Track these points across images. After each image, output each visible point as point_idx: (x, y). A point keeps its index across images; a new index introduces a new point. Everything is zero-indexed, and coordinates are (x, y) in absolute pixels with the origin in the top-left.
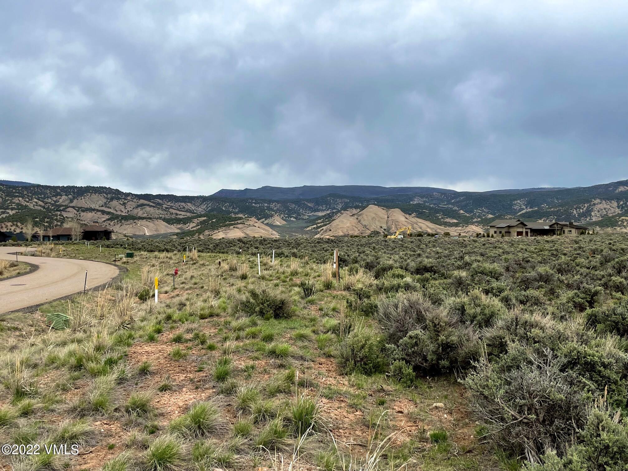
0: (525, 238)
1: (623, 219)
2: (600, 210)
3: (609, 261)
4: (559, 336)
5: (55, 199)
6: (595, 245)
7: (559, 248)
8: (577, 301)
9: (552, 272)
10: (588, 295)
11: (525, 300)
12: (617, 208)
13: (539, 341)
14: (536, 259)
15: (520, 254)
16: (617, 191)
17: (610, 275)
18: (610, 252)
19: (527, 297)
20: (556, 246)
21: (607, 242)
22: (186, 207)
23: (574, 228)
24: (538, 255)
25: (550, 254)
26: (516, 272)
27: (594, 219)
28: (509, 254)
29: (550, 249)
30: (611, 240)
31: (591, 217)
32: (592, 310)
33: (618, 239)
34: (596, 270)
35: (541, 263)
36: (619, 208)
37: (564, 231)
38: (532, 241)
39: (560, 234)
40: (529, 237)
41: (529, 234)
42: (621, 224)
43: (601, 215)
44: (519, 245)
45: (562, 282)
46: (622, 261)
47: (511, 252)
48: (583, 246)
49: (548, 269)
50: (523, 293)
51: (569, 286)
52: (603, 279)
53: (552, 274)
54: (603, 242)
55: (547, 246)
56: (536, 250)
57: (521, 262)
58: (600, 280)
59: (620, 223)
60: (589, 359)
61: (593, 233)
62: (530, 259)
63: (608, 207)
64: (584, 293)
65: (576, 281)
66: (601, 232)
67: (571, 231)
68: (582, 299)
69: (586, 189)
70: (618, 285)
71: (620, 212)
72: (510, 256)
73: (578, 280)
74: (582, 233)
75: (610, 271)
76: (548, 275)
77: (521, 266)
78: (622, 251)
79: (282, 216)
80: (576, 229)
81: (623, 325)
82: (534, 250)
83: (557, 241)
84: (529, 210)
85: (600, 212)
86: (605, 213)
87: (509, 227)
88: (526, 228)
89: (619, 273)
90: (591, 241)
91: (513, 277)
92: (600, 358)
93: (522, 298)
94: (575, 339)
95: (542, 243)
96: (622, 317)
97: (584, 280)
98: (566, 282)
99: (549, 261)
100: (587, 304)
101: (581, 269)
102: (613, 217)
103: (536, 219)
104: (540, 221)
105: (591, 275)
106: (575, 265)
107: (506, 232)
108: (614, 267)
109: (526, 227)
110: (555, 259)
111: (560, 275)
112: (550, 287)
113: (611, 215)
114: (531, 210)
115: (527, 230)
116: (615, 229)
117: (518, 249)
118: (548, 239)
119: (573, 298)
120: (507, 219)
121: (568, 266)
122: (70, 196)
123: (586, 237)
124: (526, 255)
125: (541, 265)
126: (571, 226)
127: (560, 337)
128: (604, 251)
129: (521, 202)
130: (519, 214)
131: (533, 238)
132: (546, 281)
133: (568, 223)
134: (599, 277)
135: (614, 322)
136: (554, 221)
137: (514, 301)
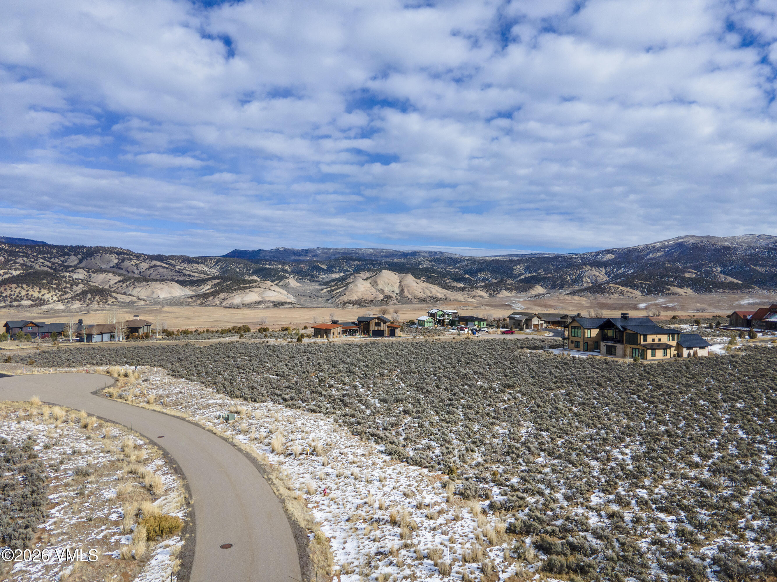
1: (611, 286)
5: (62, 259)
12: (605, 275)
16: (605, 259)
22: (200, 269)
27: (585, 285)
43: (591, 282)
59: (608, 290)
63: (598, 273)
69: (578, 256)
71: (608, 279)
79: (296, 277)
85: (591, 279)
86: (595, 280)
102: (602, 284)
113: (600, 281)
114: (530, 275)
115: (542, 322)
116: (604, 295)
122: (80, 257)
129: (520, 267)
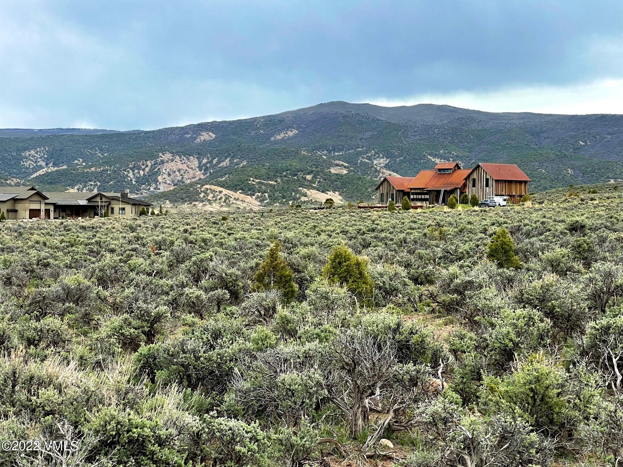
0: (44, 222)
1: (207, 189)
2: (171, 173)
3: (182, 262)
4: (86, 397)
6: (163, 233)
7: (102, 240)
8: (128, 333)
9: (88, 283)
10: (146, 321)
11: (37, 338)
12: (197, 170)
13: (51, 411)
14: (62, 261)
15: (33, 252)
16: (198, 140)
17: (183, 286)
18: (184, 245)
19: (41, 331)
20: (98, 236)
21: (182, 229)
23: (128, 203)
24: (65, 254)
25: (86, 252)
26: (25, 286)
27: (162, 188)
28: (13, 251)
29: (86, 241)
30: (188, 224)
31: (157, 185)
32: (149, 346)
33: (198, 223)
34: (161, 278)
35: (71, 267)
36: (200, 170)
37: (112, 209)
38: (56, 227)
39: (106, 215)
40: (52, 220)
41: (52, 214)
42: (204, 196)
43: (173, 182)
44: (32, 234)
45: (104, 300)
46: (202, 260)
47: (18, 248)
48: (142, 236)
49: (80, 277)
50: (34, 324)
51: (116, 308)
52: (171, 293)
53: (88, 288)
54: (175, 229)
55: (83, 236)
56: (63, 244)
57: (35, 266)
58: (167, 294)
59: (202, 195)
60: (135, 432)
61: (161, 212)
62: (51, 261)
63: (185, 167)
64: (139, 319)
65: (128, 297)
66: (173, 211)
67: (124, 209)
68: (136, 329)
69: (149, 135)
70: (193, 302)
71: (202, 177)
72: (15, 257)
73: (131, 295)
74: (143, 213)
75: (182, 278)
76: (80, 290)
77: (34, 274)
78: (203, 244)
80: (134, 205)
81: (196, 369)
82: (59, 244)
83: (100, 227)
84: (52, 169)
85: (172, 176)
86: (180, 178)
87: (15, 200)
88: (46, 204)
89: (197, 281)
90: (156, 226)
91: (18, 295)
92: (152, 429)
93: (31, 334)
94: (114, 401)
95: (74, 230)
96: (195, 356)
97: (141, 295)
98: (111, 300)
99: (84, 263)
100: (143, 337)
101: (137, 277)
102: (191, 185)
103: (64, 186)
104: (72, 191)
105: (152, 286)
106: (128, 270)
107: (8, 211)
108: (189, 271)
109: (47, 201)
110: (94, 259)
111: (100, 288)
112: (83, 310)
113: (189, 181)
114: (56, 169)
115: (48, 207)
116: (194, 205)
117: (30, 243)
118: (84, 224)
119: (121, 328)
120: (10, 185)
121: (116, 272)
123: (150, 221)
124: (43, 254)
125: (70, 271)
126: (125, 199)
127: (88, 399)
128: (176, 243)
129: (37, 153)
130: (34, 176)
131: (59, 221)
132: (78, 299)
133: (119, 195)
134: (166, 289)
135: (182, 365)
136: (95, 192)
137: (16, 341)
